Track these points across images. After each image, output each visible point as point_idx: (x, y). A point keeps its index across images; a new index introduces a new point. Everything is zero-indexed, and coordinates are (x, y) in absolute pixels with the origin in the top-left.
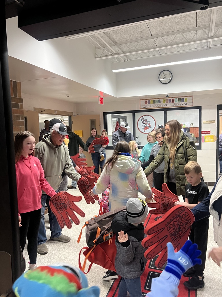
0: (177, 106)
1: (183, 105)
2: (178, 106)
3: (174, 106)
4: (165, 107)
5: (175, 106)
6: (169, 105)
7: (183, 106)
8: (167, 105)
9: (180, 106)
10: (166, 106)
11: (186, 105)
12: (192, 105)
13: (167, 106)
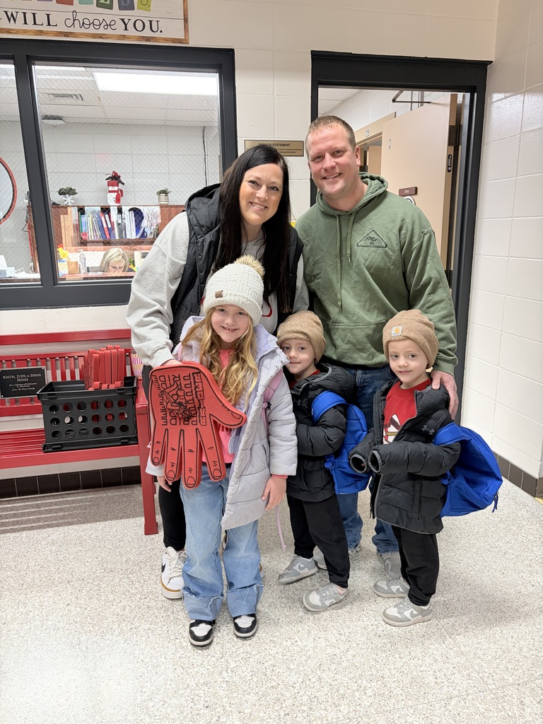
0: (92, 30)
1: (131, 32)
2: (101, 31)
3: (77, 29)
4: (12, 25)
5: (83, 30)
6: (41, 18)
7: (133, 36)
8: (30, 18)
9: (109, 31)
10: (19, 25)
11: (147, 33)
12: (182, 36)
13: (30, 26)
